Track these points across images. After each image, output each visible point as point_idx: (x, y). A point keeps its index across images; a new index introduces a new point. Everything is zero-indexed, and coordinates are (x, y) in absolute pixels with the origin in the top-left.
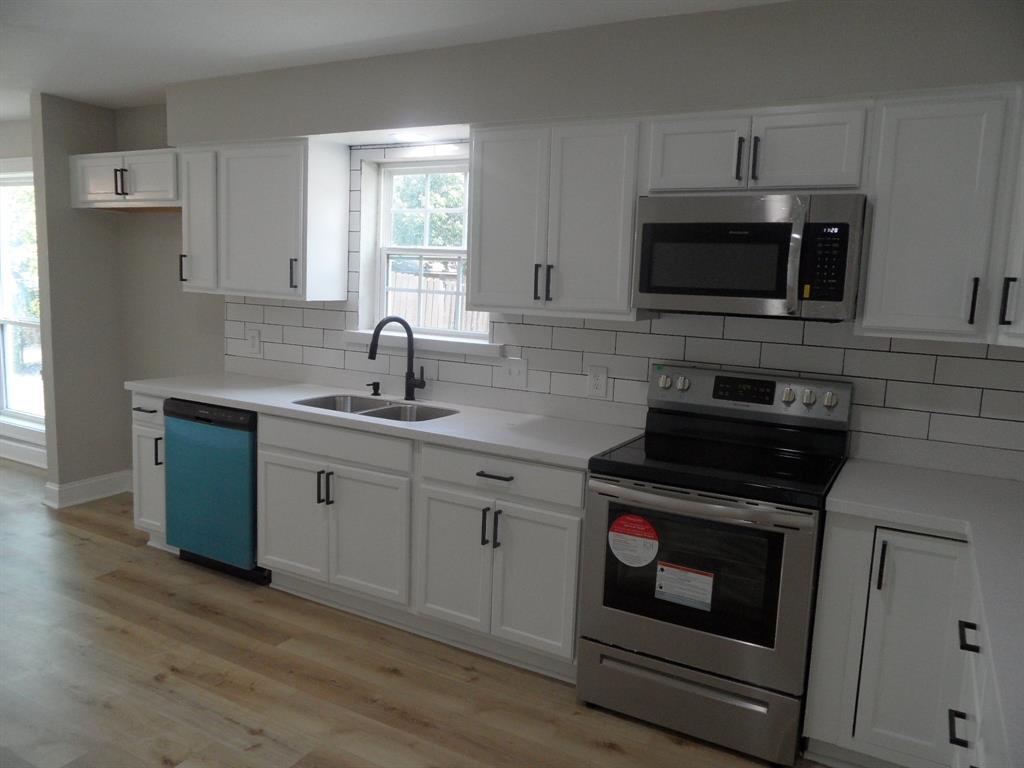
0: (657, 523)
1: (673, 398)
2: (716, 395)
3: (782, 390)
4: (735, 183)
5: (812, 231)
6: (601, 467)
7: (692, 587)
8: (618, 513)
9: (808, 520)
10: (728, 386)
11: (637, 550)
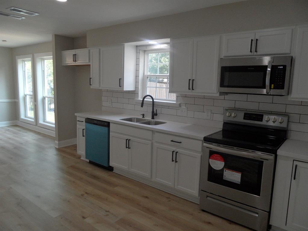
0: (224, 157)
1: (231, 119)
2: (244, 119)
3: (265, 118)
4: (250, 54)
5: (274, 68)
6: (207, 139)
7: (235, 177)
8: (212, 154)
9: (271, 157)
10: (248, 116)
11: (218, 165)
